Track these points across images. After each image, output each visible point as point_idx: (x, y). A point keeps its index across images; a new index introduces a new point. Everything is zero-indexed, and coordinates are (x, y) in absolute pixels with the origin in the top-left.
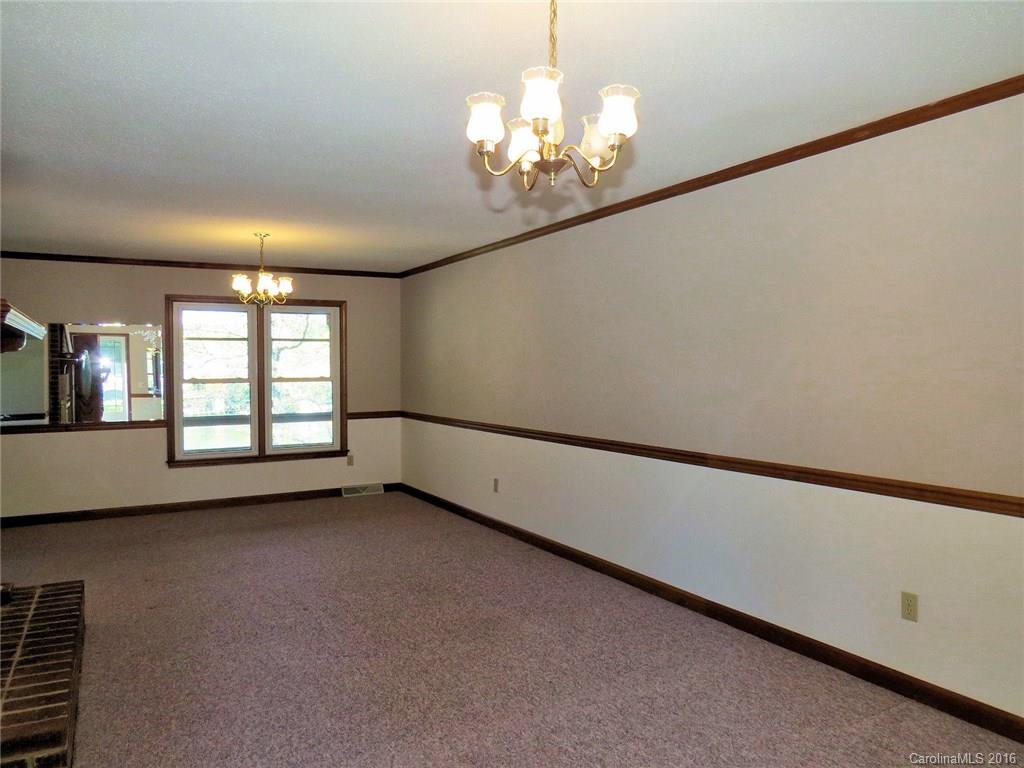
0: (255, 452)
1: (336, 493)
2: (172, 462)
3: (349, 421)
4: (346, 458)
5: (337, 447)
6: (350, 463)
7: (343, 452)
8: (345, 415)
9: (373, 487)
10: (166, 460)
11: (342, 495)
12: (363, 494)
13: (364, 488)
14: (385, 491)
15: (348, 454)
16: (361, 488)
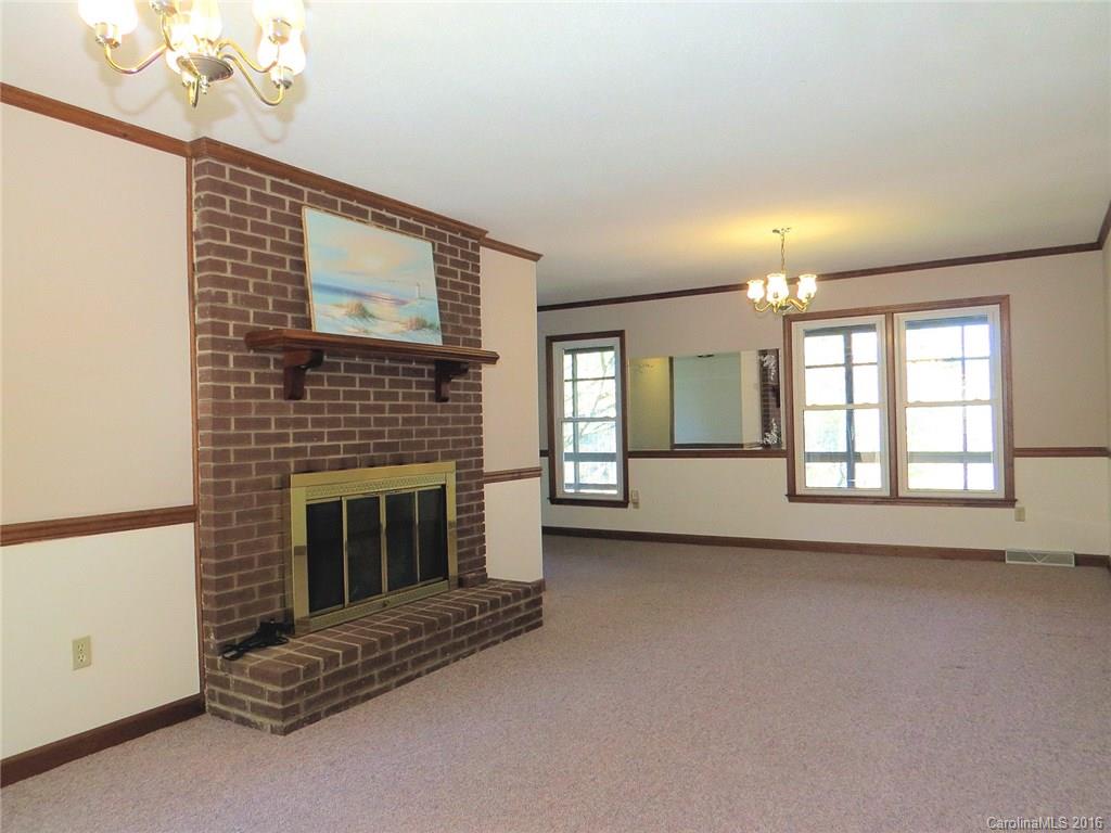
0: (887, 493)
1: (997, 556)
2: (793, 496)
3: (1017, 460)
4: (1012, 510)
5: (1001, 495)
6: (1020, 517)
7: (1009, 501)
8: (1012, 452)
9: (1061, 558)
10: (786, 492)
11: (1004, 561)
12: (1039, 563)
13: (1041, 556)
14: (1077, 564)
15: (1017, 505)
16: (1036, 555)
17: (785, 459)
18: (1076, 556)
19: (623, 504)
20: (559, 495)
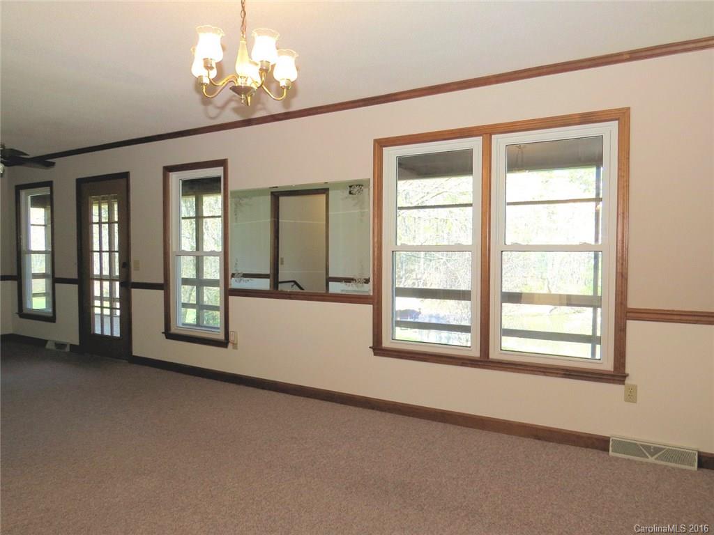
0: (476, 353)
1: (600, 444)
2: (379, 349)
4: (622, 387)
5: (609, 366)
6: (631, 396)
7: (617, 375)
8: (625, 313)
9: (677, 455)
11: (608, 450)
12: (651, 460)
13: (655, 450)
14: (700, 465)
15: (627, 381)
16: (647, 448)
17: (372, 306)
18: (699, 453)
19: (224, 344)
20: (173, 330)
